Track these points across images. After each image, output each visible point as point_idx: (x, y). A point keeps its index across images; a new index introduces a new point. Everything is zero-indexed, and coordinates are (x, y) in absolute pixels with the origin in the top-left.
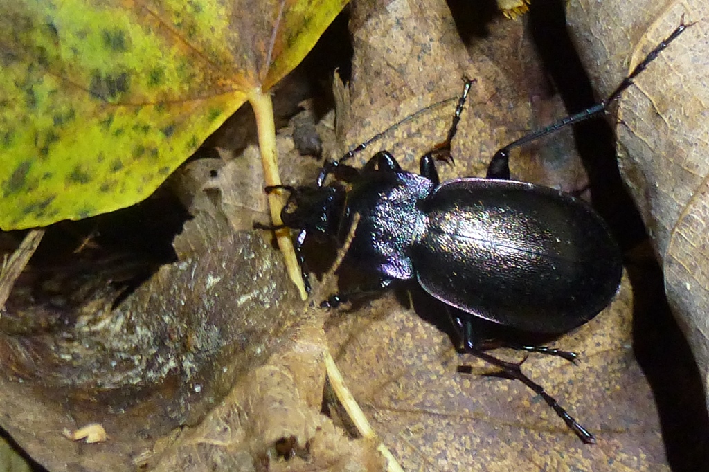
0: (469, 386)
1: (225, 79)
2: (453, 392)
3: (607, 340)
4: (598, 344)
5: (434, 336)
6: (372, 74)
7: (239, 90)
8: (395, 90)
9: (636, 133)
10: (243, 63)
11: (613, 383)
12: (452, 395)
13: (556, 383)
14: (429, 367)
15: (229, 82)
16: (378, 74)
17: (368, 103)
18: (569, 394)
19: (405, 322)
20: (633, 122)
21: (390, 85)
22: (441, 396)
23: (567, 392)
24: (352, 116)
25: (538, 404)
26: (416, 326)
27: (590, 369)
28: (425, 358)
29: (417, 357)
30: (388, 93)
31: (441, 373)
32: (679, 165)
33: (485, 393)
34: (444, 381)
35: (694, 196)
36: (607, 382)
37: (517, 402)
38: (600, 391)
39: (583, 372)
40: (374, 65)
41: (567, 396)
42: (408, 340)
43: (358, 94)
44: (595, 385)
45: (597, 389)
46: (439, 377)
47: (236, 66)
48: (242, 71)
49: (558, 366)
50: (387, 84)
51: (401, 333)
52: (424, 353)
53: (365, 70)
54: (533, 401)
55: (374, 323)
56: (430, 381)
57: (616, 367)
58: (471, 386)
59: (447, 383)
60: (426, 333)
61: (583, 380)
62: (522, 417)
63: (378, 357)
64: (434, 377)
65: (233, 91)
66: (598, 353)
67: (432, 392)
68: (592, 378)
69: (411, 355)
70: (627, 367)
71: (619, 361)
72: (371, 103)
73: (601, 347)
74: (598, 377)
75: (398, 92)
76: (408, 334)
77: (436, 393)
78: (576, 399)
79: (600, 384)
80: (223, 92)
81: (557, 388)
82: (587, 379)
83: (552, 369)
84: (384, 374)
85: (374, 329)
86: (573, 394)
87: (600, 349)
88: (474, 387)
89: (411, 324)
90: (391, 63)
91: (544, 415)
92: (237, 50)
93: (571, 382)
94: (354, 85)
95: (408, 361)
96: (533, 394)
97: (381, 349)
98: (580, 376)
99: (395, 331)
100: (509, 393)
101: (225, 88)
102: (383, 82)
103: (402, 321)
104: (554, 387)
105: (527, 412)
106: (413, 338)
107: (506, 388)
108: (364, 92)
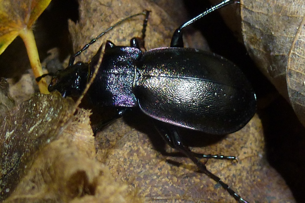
0: (176, 181)
1: (4, 27)
2: (168, 185)
3: (249, 150)
4: (245, 153)
5: (150, 153)
6: (91, 11)
7: (13, 31)
8: (107, 17)
9: (253, 10)
10: (14, 16)
11: (256, 177)
12: (167, 187)
13: (226, 176)
14: (151, 171)
15: (7, 28)
16: (95, 10)
17: (92, 27)
18: (235, 183)
19: (132, 147)
20: (251, 5)
21: (103, 15)
22: (161, 188)
23: (233, 182)
24: (83, 37)
25: (219, 189)
26: (139, 149)
27: (243, 168)
28: (147, 166)
29: (143, 167)
30: (103, 19)
31: (159, 174)
32: (286, 15)
33: (186, 184)
34: (161, 179)
35: (299, 28)
36: (253, 176)
37: (206, 189)
38: (250, 181)
39: (240, 170)
40: (92, 6)
41: (233, 184)
42: (135, 157)
43: (85, 24)
44: (247, 178)
45: (249, 180)
46: (158, 177)
47: (10, 19)
48: (14, 21)
49: (226, 166)
50: (101, 15)
51: (131, 154)
52: (146, 164)
53: (88, 11)
54: (216, 187)
55: (113, 150)
56: (153, 180)
57: (256, 167)
58: (178, 181)
59: (164, 180)
60: (145, 152)
61: (240, 175)
62: (211, 197)
63: (118, 171)
64: (155, 177)
65: (9, 32)
66: (246, 158)
67: (155, 186)
68: (244, 174)
69: (139, 167)
70: (262, 169)
71: (257, 164)
72: (94, 26)
73: (247, 154)
74: (248, 173)
75: (108, 18)
76: (135, 154)
77: (157, 187)
78: (238, 186)
79: (250, 177)
80: (4, 34)
81: (227, 179)
82: (242, 174)
83: (222, 168)
84: (123, 180)
85: (113, 154)
86: (237, 183)
87: (246, 155)
88: (179, 181)
89: (136, 148)
90: (102, 3)
91: (222, 195)
92: (9, 11)
93: (234, 176)
94: (82, 21)
95: (137, 170)
96: (215, 183)
97: (119, 165)
98: (238, 172)
99: (126, 153)
100: (201, 183)
101: (5, 32)
102: (99, 14)
103: (130, 146)
104: (225, 179)
105: (213, 194)
106: (138, 155)
107: (198, 180)
108: (88, 22)
